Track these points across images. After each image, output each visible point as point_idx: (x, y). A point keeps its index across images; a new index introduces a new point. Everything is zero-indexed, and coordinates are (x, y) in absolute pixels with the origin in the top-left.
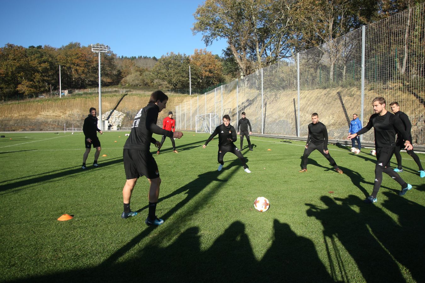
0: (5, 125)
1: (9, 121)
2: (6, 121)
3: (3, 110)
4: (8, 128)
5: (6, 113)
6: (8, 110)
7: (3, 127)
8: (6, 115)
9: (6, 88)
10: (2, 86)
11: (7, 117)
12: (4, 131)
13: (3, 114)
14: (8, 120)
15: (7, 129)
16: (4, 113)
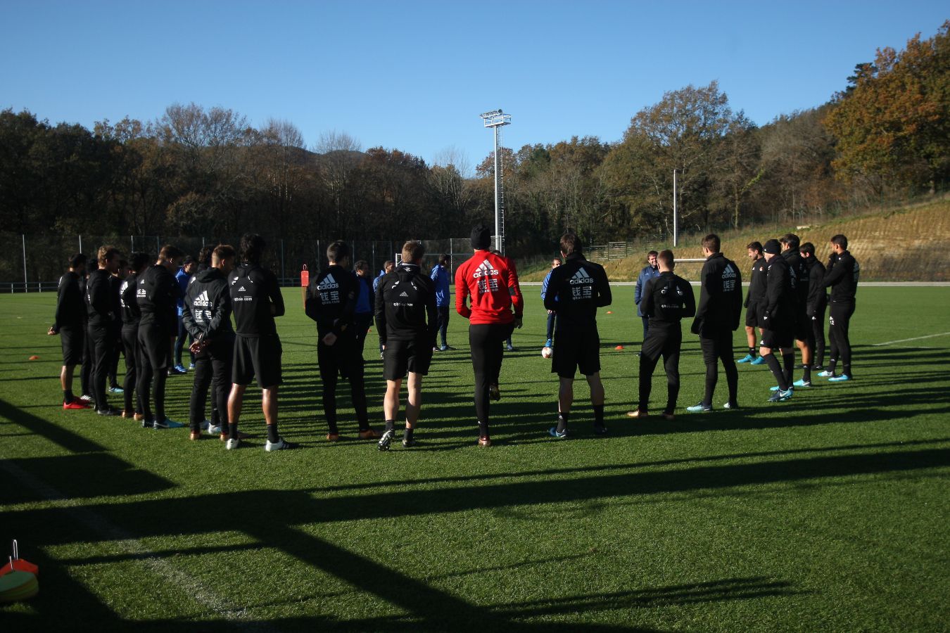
0: (935, 264)
1: (944, 252)
2: (939, 250)
3: (931, 218)
4: (943, 272)
5: (939, 227)
6: (943, 219)
7: (927, 269)
8: (938, 233)
9: (941, 154)
10: (930, 151)
11: (939, 240)
12: (932, 280)
13: (930, 230)
14: (943, 249)
15: (939, 274)
16: (934, 228)
